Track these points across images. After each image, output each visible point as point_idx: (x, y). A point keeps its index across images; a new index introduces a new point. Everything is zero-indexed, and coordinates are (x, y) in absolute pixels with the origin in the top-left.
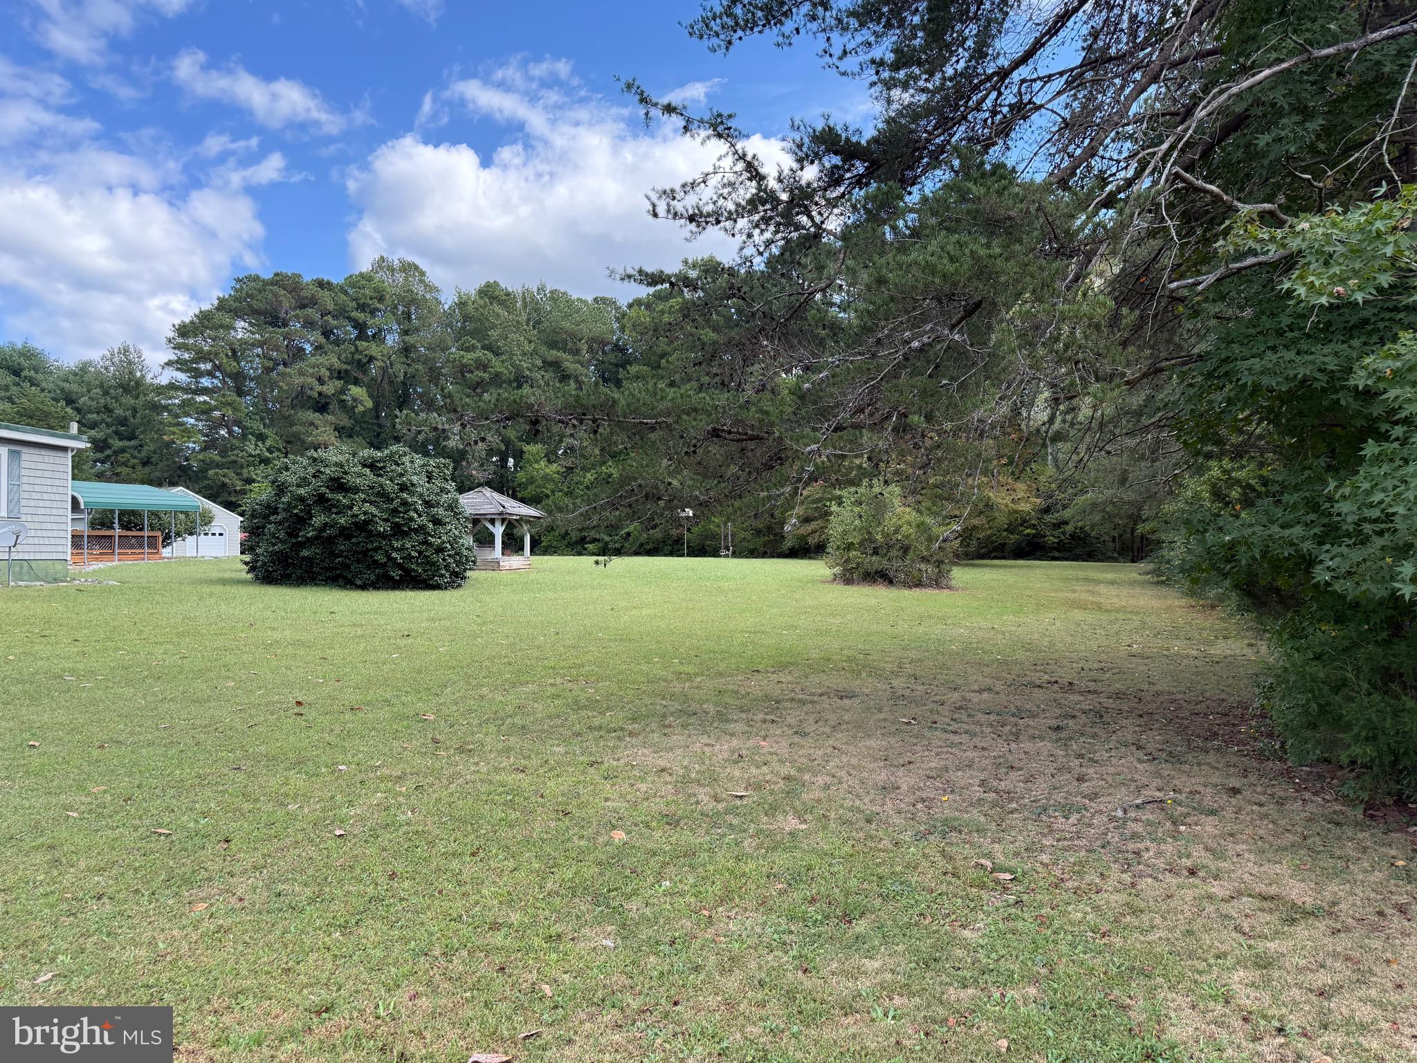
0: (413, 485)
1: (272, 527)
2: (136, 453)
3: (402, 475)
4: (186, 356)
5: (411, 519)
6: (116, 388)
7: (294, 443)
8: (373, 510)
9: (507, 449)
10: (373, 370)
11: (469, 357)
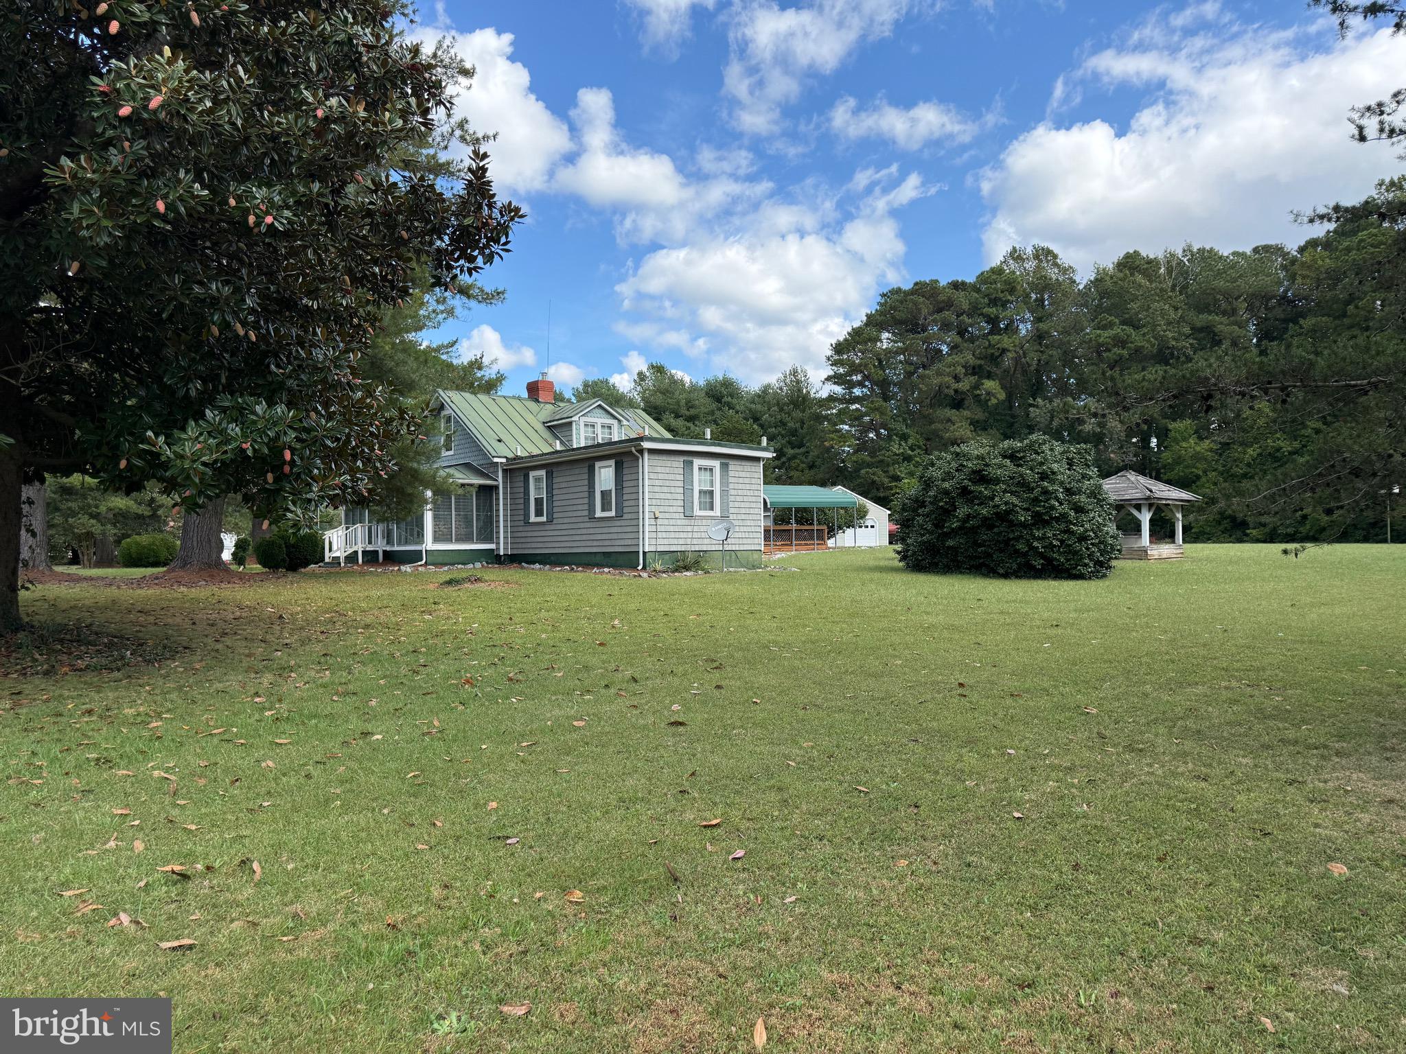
0: (1054, 473)
1: (920, 519)
2: (804, 459)
3: (1042, 464)
4: (841, 370)
5: (1053, 508)
6: (788, 405)
7: (934, 441)
8: (1014, 500)
9: (1150, 428)
10: (1007, 361)
11: (1105, 335)
